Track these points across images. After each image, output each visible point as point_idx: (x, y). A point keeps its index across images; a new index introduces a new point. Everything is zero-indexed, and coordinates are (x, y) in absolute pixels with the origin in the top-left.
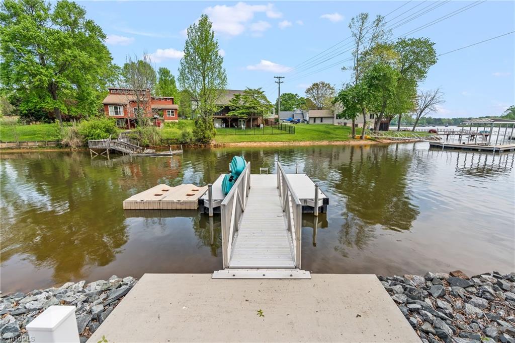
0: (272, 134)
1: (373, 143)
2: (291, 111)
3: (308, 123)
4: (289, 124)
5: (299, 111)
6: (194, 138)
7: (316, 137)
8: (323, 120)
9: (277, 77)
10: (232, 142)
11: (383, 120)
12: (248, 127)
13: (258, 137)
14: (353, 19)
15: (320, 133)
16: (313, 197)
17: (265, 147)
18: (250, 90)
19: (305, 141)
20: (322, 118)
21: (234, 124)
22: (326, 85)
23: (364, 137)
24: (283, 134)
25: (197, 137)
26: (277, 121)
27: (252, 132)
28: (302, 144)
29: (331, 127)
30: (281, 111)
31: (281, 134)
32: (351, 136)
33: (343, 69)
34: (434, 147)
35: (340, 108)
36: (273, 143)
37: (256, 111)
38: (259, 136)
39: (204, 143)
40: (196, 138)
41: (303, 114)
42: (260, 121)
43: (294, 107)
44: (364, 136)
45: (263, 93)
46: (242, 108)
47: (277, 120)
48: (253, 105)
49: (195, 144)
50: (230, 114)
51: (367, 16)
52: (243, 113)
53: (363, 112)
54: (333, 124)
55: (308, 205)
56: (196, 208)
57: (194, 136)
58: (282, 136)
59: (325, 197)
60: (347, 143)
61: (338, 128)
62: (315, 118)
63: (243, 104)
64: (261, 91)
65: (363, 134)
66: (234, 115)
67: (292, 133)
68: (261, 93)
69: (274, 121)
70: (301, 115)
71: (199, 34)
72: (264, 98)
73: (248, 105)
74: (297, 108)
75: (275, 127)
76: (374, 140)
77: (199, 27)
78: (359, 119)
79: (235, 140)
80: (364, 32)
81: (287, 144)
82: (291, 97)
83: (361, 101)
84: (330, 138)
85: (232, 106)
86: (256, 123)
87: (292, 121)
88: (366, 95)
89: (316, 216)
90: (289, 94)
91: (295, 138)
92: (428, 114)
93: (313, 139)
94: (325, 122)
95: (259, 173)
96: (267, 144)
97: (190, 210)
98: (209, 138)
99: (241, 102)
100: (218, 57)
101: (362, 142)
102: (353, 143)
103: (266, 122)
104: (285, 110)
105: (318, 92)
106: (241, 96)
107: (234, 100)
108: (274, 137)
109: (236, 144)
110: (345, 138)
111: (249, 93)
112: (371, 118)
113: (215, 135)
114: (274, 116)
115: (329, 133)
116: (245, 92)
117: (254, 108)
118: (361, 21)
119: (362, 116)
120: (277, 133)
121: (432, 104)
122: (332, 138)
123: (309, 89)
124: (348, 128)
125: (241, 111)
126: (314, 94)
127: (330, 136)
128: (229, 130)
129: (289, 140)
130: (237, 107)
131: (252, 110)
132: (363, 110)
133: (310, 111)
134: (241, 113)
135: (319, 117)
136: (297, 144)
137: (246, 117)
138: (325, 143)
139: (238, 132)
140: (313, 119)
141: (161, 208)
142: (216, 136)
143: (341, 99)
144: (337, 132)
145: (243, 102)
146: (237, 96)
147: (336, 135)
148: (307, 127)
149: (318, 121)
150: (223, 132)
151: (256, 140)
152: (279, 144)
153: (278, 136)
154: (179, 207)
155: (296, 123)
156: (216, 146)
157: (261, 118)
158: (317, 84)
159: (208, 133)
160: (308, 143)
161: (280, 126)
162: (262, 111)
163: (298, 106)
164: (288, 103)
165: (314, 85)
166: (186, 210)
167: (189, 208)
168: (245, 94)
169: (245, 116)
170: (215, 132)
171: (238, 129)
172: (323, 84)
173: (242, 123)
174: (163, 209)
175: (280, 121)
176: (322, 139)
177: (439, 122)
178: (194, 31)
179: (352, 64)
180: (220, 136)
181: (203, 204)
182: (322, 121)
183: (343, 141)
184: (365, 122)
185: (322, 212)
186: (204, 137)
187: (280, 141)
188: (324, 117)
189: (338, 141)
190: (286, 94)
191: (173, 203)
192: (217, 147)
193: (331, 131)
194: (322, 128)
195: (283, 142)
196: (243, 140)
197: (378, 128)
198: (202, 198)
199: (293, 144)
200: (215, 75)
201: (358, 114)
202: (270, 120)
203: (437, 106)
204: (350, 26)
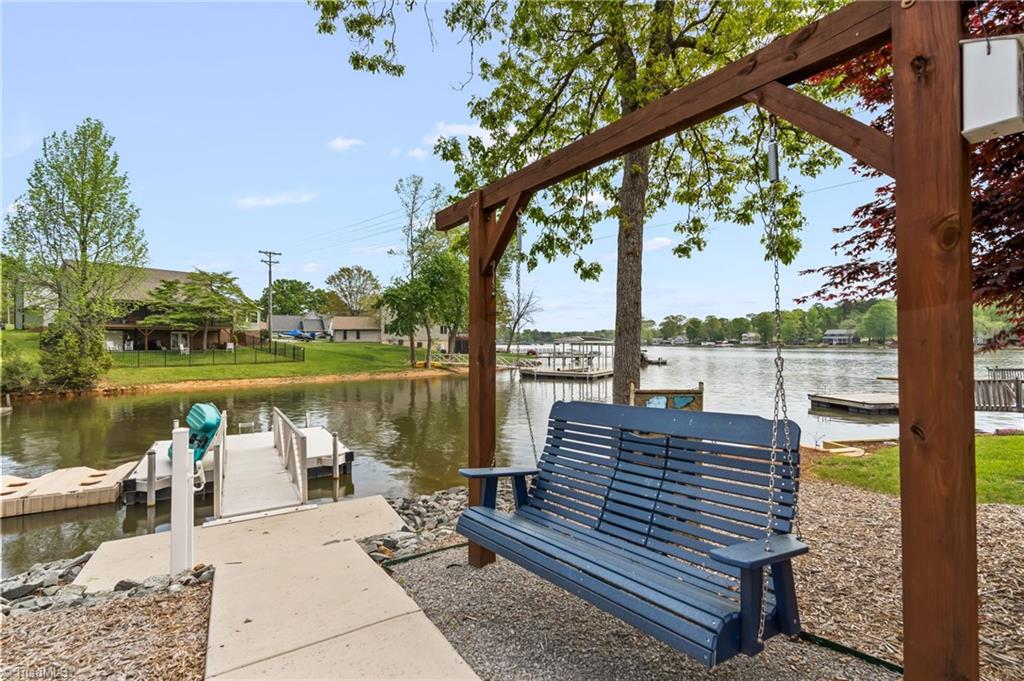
0: (256, 363)
1: (445, 373)
2: (298, 314)
3: (332, 340)
4: (292, 342)
5: (313, 316)
6: (45, 376)
7: (346, 365)
8: (362, 335)
9: (265, 253)
10: (155, 383)
11: (462, 335)
12: (196, 347)
13: (224, 371)
14: (401, 180)
15: (355, 359)
16: (331, 453)
17: (240, 389)
18: (203, 273)
19: (325, 374)
20: (358, 332)
21: (159, 343)
22: (365, 272)
23: (429, 365)
24: (280, 362)
25: (54, 373)
26: (266, 337)
27: (208, 360)
28: (320, 379)
29: (375, 347)
30: (274, 314)
31: (275, 362)
32: (409, 362)
33: (391, 252)
34: (527, 376)
35: (387, 316)
36: (258, 381)
37: (216, 316)
38: (225, 367)
39: (75, 386)
40: (52, 377)
41: (322, 322)
42: (225, 334)
43: (303, 306)
44: (431, 362)
45: (234, 282)
46: (181, 309)
47: (265, 334)
48: (211, 305)
49: (46, 391)
50: (149, 321)
51: (421, 180)
52: (184, 320)
53: (425, 323)
54: (379, 343)
55: (325, 464)
56: (114, 500)
57: (46, 372)
58: (277, 367)
59: (348, 450)
60: (402, 375)
61: (389, 350)
62: (345, 331)
63: (186, 300)
64: (230, 276)
65: (428, 359)
66: (161, 324)
67: (299, 361)
68: (230, 281)
69: (259, 336)
70: (318, 324)
71: (76, 151)
72: (237, 290)
73: (196, 303)
74: (310, 310)
75: (261, 350)
76: (446, 369)
77: (76, 140)
78: (420, 333)
79: (165, 377)
80: (419, 202)
81: (288, 382)
82: (296, 287)
83: (420, 307)
84: (372, 366)
85: (155, 304)
86: (216, 341)
87: (298, 337)
88: (427, 298)
89: (336, 479)
90: (291, 281)
91: (305, 370)
92: (525, 326)
93: (341, 370)
94: (365, 338)
95: (238, 433)
96: (245, 383)
97: (99, 505)
98: (91, 374)
99: (180, 297)
100: (127, 207)
101: (427, 373)
102: (412, 374)
103: (241, 338)
104: (283, 313)
105: (350, 283)
106: (179, 285)
107: (161, 291)
108: (260, 369)
109: (169, 385)
110: (397, 367)
111: (201, 278)
112: (442, 332)
113: (107, 367)
114: (258, 326)
115: (372, 359)
116: (192, 276)
117: (212, 310)
118: (413, 185)
119: (425, 329)
120: (265, 360)
121: (528, 313)
122: (377, 367)
123: (333, 277)
124: (405, 350)
125: (178, 316)
126: (343, 286)
127: (373, 363)
128: (146, 356)
129: (294, 374)
130: (169, 308)
131: (208, 315)
132: (425, 320)
133: (336, 318)
134: (178, 321)
135: (353, 330)
136: (309, 380)
137: (191, 329)
138: (364, 376)
139: (171, 360)
140: (342, 334)
141: (27, 511)
142: (110, 370)
143: (387, 302)
144: (387, 356)
145: (185, 297)
146: (170, 285)
147: (385, 362)
148: (331, 347)
149: (351, 338)
150: (129, 361)
151: (218, 375)
152: (272, 382)
153: (268, 366)
154: (72, 503)
155: (308, 339)
156: (109, 393)
157: (228, 330)
158: (348, 270)
159: (88, 363)
160: (331, 379)
161: (273, 347)
162: (232, 317)
163: (312, 306)
164: (290, 299)
165: (343, 270)
166: (88, 506)
167: (96, 502)
168: (190, 280)
169: (190, 327)
170: (108, 360)
171: (170, 353)
172: (359, 270)
173: (180, 339)
174: (30, 514)
175: (272, 335)
176: (360, 370)
177: (546, 337)
178: (62, 145)
179: (405, 246)
180: (120, 370)
181: (135, 488)
182: (358, 337)
183: (395, 372)
184: (430, 340)
185: (345, 473)
186: (77, 374)
187: (273, 377)
188: (364, 330)
189: (388, 372)
190: (284, 281)
191: (58, 497)
192: (116, 395)
193: (376, 355)
194: (358, 350)
195: (281, 377)
196: (186, 378)
197: (452, 349)
198: (132, 477)
199: (302, 382)
200: (116, 241)
201: (418, 327)
202: (251, 334)
203: (533, 315)
204: (397, 189)
